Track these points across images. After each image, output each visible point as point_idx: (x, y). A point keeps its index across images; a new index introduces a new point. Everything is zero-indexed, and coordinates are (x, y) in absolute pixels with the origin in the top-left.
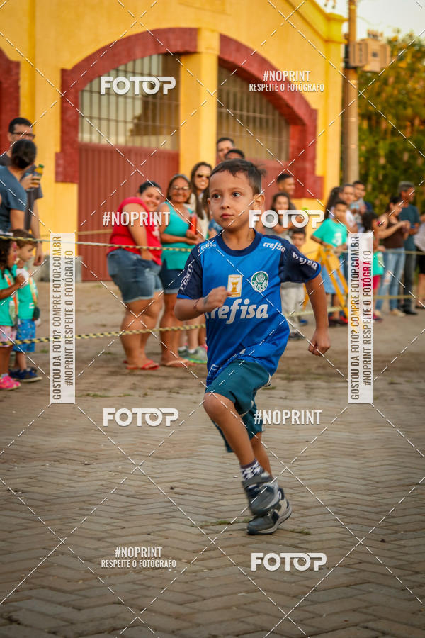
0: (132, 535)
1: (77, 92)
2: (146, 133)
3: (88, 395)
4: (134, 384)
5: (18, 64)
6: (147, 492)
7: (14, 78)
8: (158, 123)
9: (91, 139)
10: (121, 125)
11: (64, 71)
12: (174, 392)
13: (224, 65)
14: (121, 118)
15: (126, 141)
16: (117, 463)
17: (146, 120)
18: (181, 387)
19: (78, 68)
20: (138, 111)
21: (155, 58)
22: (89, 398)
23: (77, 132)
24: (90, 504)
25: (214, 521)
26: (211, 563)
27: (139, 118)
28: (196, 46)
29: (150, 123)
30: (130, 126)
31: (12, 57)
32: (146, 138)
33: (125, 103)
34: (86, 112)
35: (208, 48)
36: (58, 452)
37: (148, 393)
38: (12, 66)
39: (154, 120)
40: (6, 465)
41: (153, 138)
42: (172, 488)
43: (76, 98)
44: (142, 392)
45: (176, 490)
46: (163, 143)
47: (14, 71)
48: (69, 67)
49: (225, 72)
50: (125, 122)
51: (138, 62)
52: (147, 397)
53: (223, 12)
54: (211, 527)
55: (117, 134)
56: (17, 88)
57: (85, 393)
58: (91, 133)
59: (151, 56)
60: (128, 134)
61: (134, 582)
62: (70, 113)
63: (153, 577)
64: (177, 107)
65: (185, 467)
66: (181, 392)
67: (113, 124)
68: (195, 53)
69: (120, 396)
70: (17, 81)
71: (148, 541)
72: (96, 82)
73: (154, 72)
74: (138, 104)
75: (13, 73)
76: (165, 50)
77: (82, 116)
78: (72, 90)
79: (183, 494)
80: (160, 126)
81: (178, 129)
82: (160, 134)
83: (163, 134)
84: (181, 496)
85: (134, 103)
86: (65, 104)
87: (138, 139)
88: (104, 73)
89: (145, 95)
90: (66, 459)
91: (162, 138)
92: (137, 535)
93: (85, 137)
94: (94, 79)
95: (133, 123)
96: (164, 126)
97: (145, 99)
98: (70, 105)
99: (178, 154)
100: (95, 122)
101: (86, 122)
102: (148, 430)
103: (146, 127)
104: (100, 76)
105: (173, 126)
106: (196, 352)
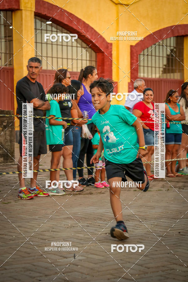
0: (161, 254)
1: (137, 55)
2: (169, 72)
4: (163, 185)
5: (111, 44)
7: (110, 50)
8: (174, 68)
9: (144, 76)
10: (157, 69)
11: (131, 46)
12: (181, 189)
14: (157, 66)
15: (160, 76)
16: (154, 221)
17: (169, 66)
18: (185, 187)
19: (137, 44)
20: (165, 63)
21: (172, 38)
23: (138, 73)
24: (142, 240)
27: (165, 66)
29: (170, 68)
30: (161, 69)
31: (109, 41)
32: (168, 75)
33: (159, 59)
34: (142, 64)
36: (128, 216)
37: (170, 189)
38: (109, 45)
39: (172, 66)
40: (105, 222)
41: (172, 74)
42: (179, 233)
43: (137, 58)
44: (167, 189)
45: (181, 233)
46: (176, 76)
47: (110, 47)
48: (134, 44)
50: (159, 68)
51: (165, 41)
52: (169, 191)
55: (155, 73)
56: (111, 55)
58: (144, 73)
59: (170, 38)
60: (161, 73)
61: (161, 276)
62: (134, 65)
63: (170, 274)
64: (183, 60)
65: (185, 223)
66: (184, 188)
67: (154, 69)
69: (157, 191)
70: (111, 51)
71: (168, 257)
72: (146, 50)
73: (172, 45)
74: (165, 59)
75: (109, 48)
76: (177, 35)
77: (140, 66)
78: (135, 54)
79: (184, 235)
80: (175, 69)
81: (183, 70)
82: (175, 72)
83: (177, 72)
84: (184, 236)
85: (163, 59)
86: (132, 61)
87: (165, 75)
88: (149, 46)
89: (168, 55)
90: (131, 219)
91: (176, 74)
92: (163, 254)
93: (141, 75)
94: (145, 49)
95: (163, 68)
96: (176, 69)
97: (169, 57)
98: (135, 61)
99: (183, 81)
100: (146, 68)
101: (142, 68)
102: (169, 206)
103: (169, 70)
104: (148, 48)
105: (181, 68)
106: (183, 170)
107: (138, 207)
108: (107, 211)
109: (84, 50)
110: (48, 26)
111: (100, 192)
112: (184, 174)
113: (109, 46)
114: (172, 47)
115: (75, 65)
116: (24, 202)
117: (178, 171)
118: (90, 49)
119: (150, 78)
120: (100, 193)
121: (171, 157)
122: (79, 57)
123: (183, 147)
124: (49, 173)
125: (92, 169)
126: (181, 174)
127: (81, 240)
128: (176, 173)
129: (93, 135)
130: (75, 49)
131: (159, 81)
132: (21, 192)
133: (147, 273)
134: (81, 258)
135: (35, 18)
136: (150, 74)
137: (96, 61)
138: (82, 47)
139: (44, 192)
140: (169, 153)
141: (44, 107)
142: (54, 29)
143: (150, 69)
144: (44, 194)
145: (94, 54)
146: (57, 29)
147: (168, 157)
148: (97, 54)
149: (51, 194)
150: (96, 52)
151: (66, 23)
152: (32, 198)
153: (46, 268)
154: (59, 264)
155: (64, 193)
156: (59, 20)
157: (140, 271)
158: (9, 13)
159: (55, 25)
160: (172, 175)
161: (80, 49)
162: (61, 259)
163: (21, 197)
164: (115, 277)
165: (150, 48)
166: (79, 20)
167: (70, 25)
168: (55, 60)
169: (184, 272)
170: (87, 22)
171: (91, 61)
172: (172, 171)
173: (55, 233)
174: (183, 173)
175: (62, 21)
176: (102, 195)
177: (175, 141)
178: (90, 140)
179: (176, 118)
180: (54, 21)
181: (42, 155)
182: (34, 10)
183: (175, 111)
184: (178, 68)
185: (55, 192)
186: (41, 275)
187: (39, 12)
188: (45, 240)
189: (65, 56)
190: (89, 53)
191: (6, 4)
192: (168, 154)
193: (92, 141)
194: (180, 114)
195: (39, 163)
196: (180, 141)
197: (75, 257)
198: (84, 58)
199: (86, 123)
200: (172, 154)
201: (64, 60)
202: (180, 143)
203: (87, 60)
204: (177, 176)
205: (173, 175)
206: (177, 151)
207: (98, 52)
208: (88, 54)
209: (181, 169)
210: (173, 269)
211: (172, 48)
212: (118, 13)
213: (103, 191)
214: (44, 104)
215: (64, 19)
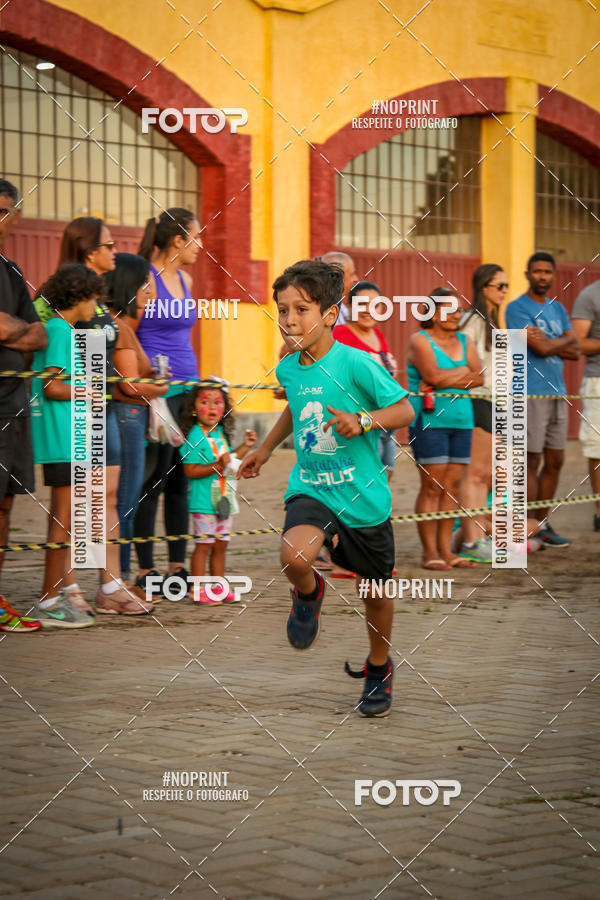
0: (399, 817)
1: (332, 175)
2: (433, 232)
3: (344, 612)
5: (248, 139)
6: (421, 754)
7: (243, 159)
8: (449, 218)
9: (353, 243)
10: (396, 221)
11: (314, 150)
12: (470, 607)
13: (545, 129)
14: (396, 210)
15: (404, 243)
17: (432, 213)
18: (481, 600)
19: (333, 141)
20: (421, 201)
22: (345, 616)
23: (333, 234)
24: (340, 771)
25: (520, 797)
26: (513, 861)
27: (423, 210)
28: (504, 104)
29: (438, 217)
30: (409, 222)
31: (238, 128)
32: (432, 239)
33: (402, 189)
34: (346, 204)
35: (520, 107)
36: (296, 695)
37: (432, 609)
38: (240, 141)
39: (444, 212)
40: (222, 716)
41: (443, 238)
42: (460, 748)
43: (331, 184)
44: (421, 608)
45: (466, 750)
46: (457, 244)
47: (243, 148)
48: (321, 140)
49: (546, 139)
50: (402, 216)
51: (420, 131)
52: (429, 615)
53: (543, 53)
54: (515, 806)
55: (390, 235)
56: (247, 173)
57: (340, 609)
58: (353, 233)
60: (408, 232)
61: (399, 888)
62: (322, 206)
63: (428, 881)
64: (477, 192)
65: (481, 716)
66: (478, 606)
67: (384, 220)
68: (502, 113)
70: (247, 162)
71: (421, 827)
72: (359, 161)
73: (443, 144)
74: (421, 190)
75: (241, 152)
76: (459, 111)
77: (340, 210)
78: (326, 173)
79: (476, 757)
80: (453, 221)
81: (478, 224)
82: (453, 232)
83: (457, 232)
84: (473, 760)
85: (414, 189)
86: (315, 194)
87: (420, 240)
88: (371, 147)
89: (430, 177)
90: (307, 706)
91: (455, 238)
92: (406, 817)
93: (345, 239)
94: (357, 155)
95: (414, 217)
96: (458, 221)
97: (431, 182)
98: (323, 194)
99: (479, 260)
100: (359, 218)
101: (346, 217)
102: (429, 663)
103: (432, 223)
104: (365, 152)
105: (472, 220)
106: (475, 547)
107: (330, 665)
108: (229, 680)
109: (159, 158)
110: (42, 77)
111: (206, 616)
112: (478, 560)
113: (240, 144)
114: (443, 149)
115: (129, 207)
117: (459, 548)
118: (178, 155)
119: (372, 250)
120: (209, 620)
121: (436, 505)
122: (144, 180)
123: (476, 473)
124: (42, 555)
125: (183, 542)
126: (469, 559)
127: (143, 772)
128: (454, 555)
129: (186, 432)
130: (129, 152)
131: (401, 261)
133: (354, 879)
134: (139, 831)
135: (1, 51)
136: (372, 237)
137: (198, 194)
138: (152, 147)
139: (24, 619)
140: (431, 492)
141: (27, 339)
142: (62, 88)
143: (372, 219)
144: (26, 624)
145: (191, 169)
146: (72, 87)
147: (428, 505)
148: (202, 169)
149: (47, 623)
150: (198, 165)
151: (101, 68)
153: (26, 866)
154: (69, 851)
155: (90, 621)
156: (79, 58)
157: (331, 872)
159: (65, 75)
160: (439, 564)
161: (145, 153)
162: (76, 836)
164: (249, 892)
165: (372, 153)
167: (115, 75)
168: (64, 187)
169: (474, 874)
170: (169, 67)
171: (183, 192)
172: (439, 549)
173: (57, 751)
174: (475, 557)
175: (86, 60)
176: (213, 627)
177: (452, 454)
178: (176, 451)
179: (454, 380)
180: (64, 62)
181: (18, 498)
183: (451, 356)
184: (461, 219)
185: (62, 616)
186: (9, 887)
187: (13, 30)
188: (25, 773)
189: (97, 176)
190: (175, 166)
192: (429, 495)
193: (182, 451)
194: (468, 366)
195: (8, 522)
196: (467, 454)
197: (120, 828)
198: (160, 182)
199: (161, 394)
200: (442, 495)
201: (93, 187)
202: (467, 461)
203: (168, 190)
204: (456, 566)
205: (442, 562)
206: (456, 484)
207: (204, 165)
208: (173, 171)
209: (470, 545)
210: (438, 866)
211: (444, 154)
212: (269, 37)
213: (218, 613)
214: (25, 332)
215: (94, 55)
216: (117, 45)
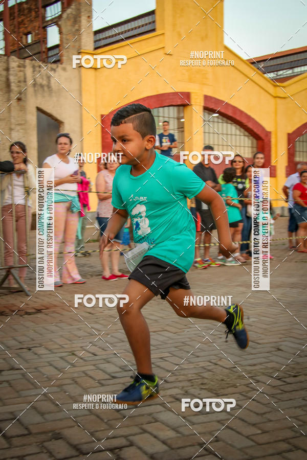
36: (292, 284)
109: (246, 138)
110: (215, 118)
113: (268, 134)
116: (200, 271)
118: (251, 137)
122: (242, 145)
130: (238, 137)
132: (196, 262)
135: (204, 112)
137: (257, 147)
138: (244, 136)
142: (220, 121)
144: (216, 264)
145: (255, 141)
146: (223, 120)
148: (258, 141)
151: (231, 115)
152: (205, 268)
156: (224, 112)
158: (181, 108)
159: (220, 117)
161: (242, 137)
163: (197, 267)
166: (242, 112)
167: (235, 117)
168: (221, 147)
170: (249, 113)
171: (253, 147)
175: (227, 113)
180: (222, 114)
182: (202, 104)
187: (207, 106)
189: (230, 144)
191: (179, 101)
198: (246, 145)
201: (228, 147)
203: (248, 147)
208: (250, 142)
212: (276, 105)
215: (229, 112)
216: (235, 109)
